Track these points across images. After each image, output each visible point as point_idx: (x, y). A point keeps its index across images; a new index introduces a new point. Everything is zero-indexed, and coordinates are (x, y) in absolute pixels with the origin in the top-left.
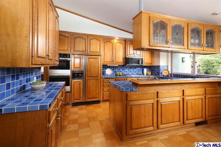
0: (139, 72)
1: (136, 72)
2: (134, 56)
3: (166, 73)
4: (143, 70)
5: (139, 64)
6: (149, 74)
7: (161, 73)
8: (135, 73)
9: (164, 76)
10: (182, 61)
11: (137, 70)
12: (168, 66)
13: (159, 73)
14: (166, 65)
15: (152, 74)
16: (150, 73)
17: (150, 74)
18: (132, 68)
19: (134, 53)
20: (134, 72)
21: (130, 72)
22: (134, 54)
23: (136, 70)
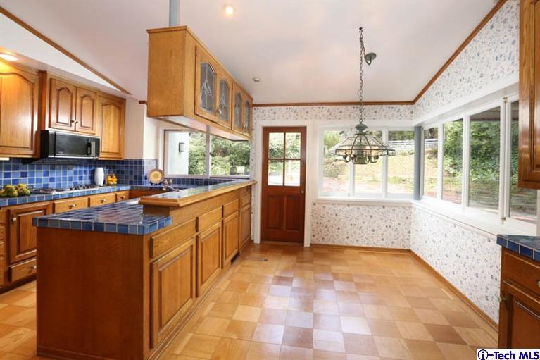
0: (81, 178)
1: (71, 179)
2: (73, 128)
3: (156, 176)
4: (93, 173)
5: (88, 154)
6: (111, 183)
7: (146, 178)
8: (68, 184)
9: (152, 184)
10: (180, 151)
11: (75, 173)
12: (157, 161)
13: (140, 178)
14: (153, 158)
15: (119, 183)
16: (115, 180)
17: (115, 183)
18: (60, 169)
19: (73, 119)
20: (65, 179)
21: (52, 180)
22: (73, 124)
23: (70, 173)
